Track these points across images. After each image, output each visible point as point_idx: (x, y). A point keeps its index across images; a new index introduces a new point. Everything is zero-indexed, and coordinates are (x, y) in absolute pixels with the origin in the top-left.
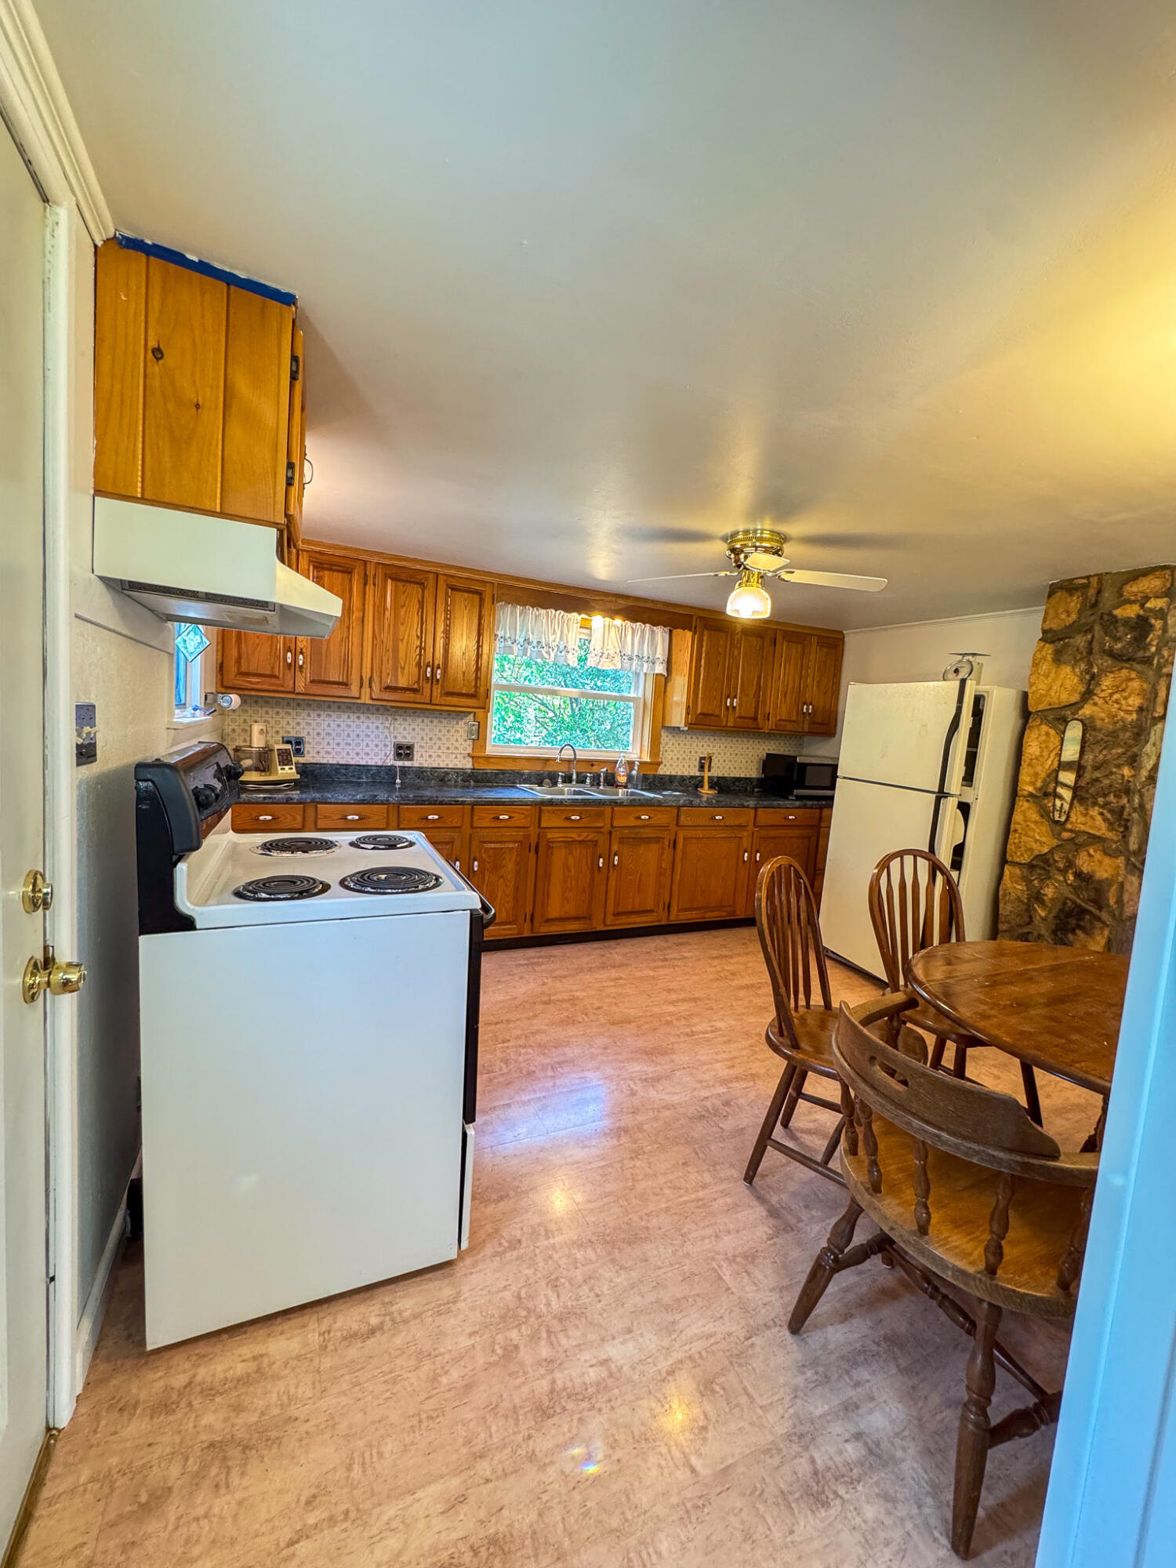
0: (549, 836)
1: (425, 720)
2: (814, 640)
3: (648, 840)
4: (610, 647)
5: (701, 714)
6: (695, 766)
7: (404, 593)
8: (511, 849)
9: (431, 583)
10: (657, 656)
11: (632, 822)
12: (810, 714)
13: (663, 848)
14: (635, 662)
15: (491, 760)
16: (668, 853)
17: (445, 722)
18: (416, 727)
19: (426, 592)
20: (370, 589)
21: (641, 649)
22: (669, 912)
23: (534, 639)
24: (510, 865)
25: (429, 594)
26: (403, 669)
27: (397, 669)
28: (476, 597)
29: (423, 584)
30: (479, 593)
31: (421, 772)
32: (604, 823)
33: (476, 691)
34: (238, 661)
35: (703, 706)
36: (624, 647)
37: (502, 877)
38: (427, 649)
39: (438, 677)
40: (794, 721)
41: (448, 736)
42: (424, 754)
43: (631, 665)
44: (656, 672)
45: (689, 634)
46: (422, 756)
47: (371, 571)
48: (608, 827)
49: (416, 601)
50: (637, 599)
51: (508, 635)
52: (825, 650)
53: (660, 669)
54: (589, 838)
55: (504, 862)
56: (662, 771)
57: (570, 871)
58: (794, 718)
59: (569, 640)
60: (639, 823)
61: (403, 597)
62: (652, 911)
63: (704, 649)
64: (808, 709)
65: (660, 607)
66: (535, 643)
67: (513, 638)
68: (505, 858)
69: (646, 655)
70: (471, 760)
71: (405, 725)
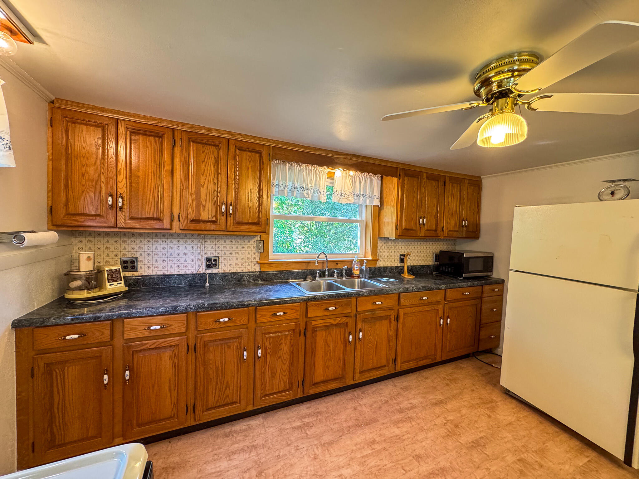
0: (314, 323)
1: (227, 241)
2: (466, 182)
3: (381, 318)
4: (346, 189)
5: (405, 229)
6: (398, 260)
7: (203, 152)
8: (286, 336)
9: (224, 145)
10: (375, 194)
11: (370, 307)
12: (466, 226)
13: (390, 322)
14: (361, 199)
15: (272, 265)
16: (394, 324)
17: (240, 242)
18: (220, 246)
19: (220, 152)
20: (177, 149)
21: (365, 190)
22: (395, 364)
23: (298, 185)
24: (286, 348)
25: (222, 153)
26: (204, 207)
27: (199, 206)
28: (257, 155)
29: (218, 146)
30: (260, 153)
31: (224, 276)
32: (350, 310)
33: (259, 221)
34: (66, 204)
35: (406, 224)
36: (354, 190)
37: (280, 357)
38: (222, 192)
39: (231, 211)
40: (457, 231)
41: (243, 250)
42: (226, 264)
43: (359, 200)
44: (374, 204)
45: (395, 180)
46: (225, 265)
47: (177, 137)
48: (354, 312)
49: (213, 158)
50: (364, 157)
51: (281, 183)
52: (472, 187)
53: (377, 202)
54: (341, 322)
55: (281, 347)
56: (380, 264)
57: (329, 346)
58: (457, 229)
59: (321, 185)
60: (375, 307)
61: (203, 155)
62: (385, 366)
63: (405, 189)
64: (465, 223)
65: (377, 162)
66: (299, 187)
67: (284, 185)
68: (282, 343)
69: (368, 194)
70: (259, 266)
71: (213, 245)
